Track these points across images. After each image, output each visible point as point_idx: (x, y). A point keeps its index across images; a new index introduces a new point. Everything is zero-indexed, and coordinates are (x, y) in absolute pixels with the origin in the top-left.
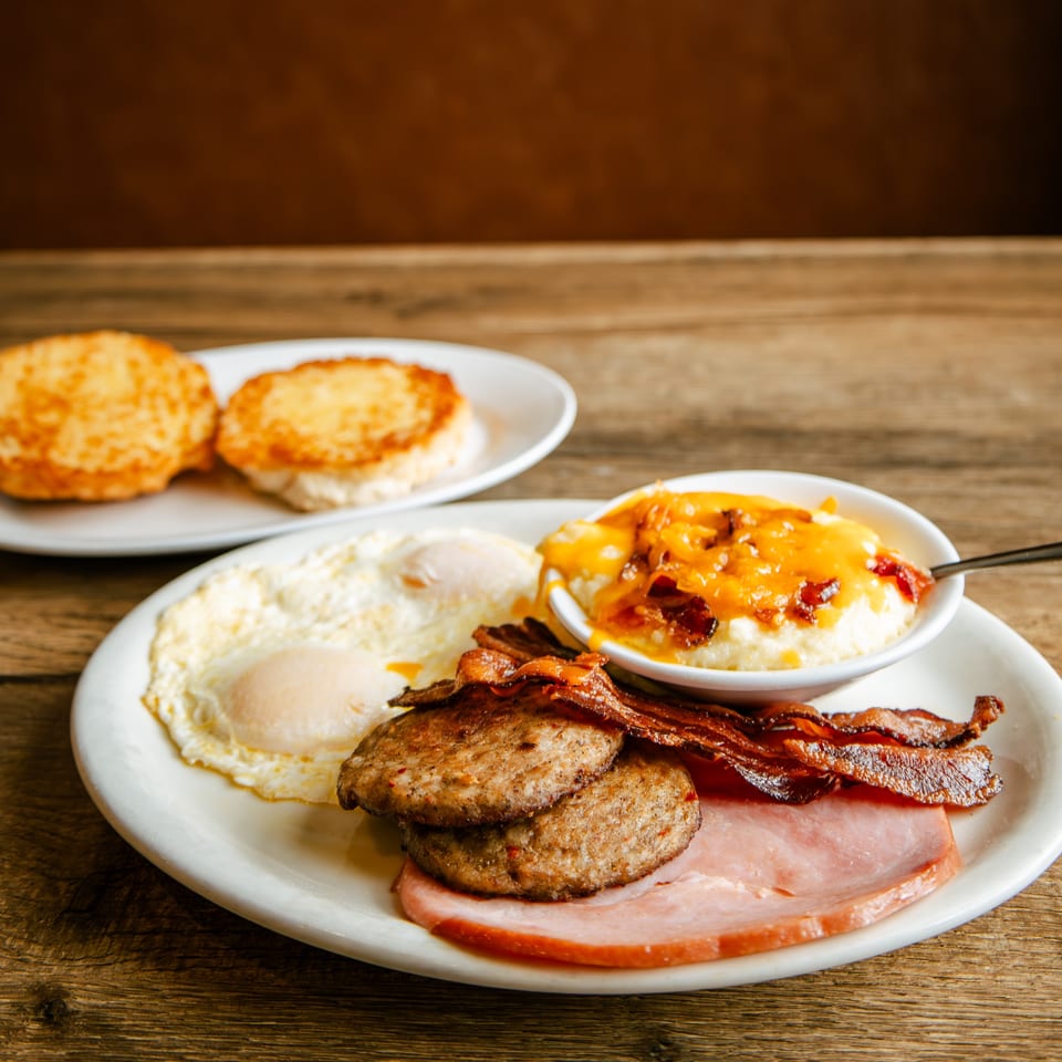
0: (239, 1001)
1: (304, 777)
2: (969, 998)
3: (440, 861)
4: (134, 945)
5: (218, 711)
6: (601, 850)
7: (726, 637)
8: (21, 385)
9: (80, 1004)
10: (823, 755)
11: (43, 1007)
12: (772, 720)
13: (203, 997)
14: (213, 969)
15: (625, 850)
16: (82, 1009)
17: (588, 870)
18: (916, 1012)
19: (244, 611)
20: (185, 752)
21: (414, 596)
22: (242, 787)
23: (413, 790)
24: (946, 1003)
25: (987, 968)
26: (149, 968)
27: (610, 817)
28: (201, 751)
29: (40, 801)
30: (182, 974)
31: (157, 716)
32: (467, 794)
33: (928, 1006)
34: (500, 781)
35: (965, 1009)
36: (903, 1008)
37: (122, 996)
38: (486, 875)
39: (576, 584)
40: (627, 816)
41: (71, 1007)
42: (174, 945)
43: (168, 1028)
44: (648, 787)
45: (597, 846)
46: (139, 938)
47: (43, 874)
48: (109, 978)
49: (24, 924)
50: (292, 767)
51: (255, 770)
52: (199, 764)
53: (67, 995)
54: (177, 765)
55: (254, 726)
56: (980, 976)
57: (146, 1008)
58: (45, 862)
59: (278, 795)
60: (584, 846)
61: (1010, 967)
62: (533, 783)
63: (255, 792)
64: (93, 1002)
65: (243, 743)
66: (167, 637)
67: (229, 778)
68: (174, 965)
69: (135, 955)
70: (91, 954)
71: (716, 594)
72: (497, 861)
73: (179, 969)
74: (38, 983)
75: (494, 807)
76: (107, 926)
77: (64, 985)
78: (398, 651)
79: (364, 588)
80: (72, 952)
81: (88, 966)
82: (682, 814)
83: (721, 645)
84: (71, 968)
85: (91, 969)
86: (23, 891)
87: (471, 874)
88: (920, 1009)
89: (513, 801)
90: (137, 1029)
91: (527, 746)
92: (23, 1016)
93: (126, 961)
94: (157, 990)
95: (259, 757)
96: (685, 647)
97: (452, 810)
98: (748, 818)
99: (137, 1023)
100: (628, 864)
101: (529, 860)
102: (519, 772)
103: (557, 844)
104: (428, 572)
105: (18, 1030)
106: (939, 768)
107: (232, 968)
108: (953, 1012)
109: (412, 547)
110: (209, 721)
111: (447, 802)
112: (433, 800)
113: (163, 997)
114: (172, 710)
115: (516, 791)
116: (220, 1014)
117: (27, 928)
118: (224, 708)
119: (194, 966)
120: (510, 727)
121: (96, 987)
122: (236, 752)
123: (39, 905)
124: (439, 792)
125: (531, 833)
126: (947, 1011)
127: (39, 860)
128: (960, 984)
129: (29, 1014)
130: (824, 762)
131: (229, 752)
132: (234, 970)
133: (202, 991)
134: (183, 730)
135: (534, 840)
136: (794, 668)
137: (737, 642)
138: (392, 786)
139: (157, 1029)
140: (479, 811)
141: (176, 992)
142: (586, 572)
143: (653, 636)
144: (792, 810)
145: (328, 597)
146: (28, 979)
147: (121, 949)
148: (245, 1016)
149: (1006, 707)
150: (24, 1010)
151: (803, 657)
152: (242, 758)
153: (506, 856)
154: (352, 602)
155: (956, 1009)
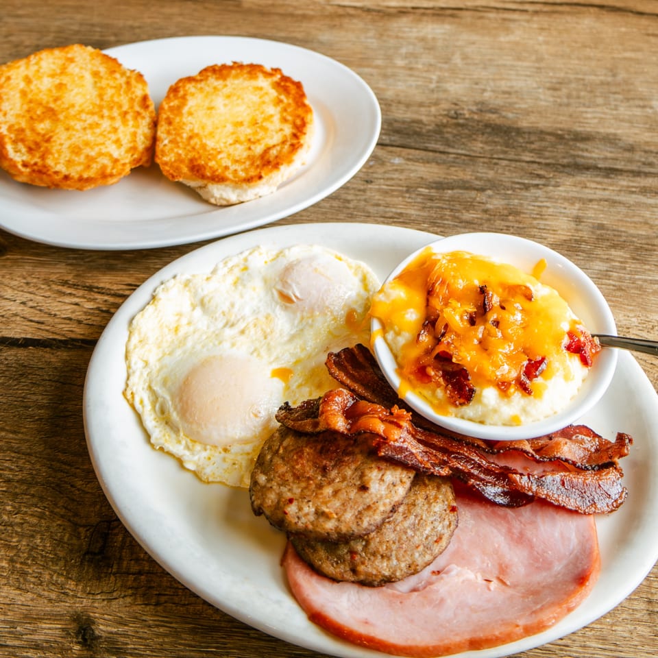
0: (193, 631)
1: (226, 466)
2: (598, 643)
3: (311, 556)
4: (129, 583)
5: (172, 409)
6: (404, 556)
7: (480, 402)
8: (24, 94)
9: (102, 630)
10: (530, 484)
11: (81, 633)
12: (501, 451)
13: (173, 628)
14: (176, 604)
15: (417, 555)
16: (104, 635)
17: (395, 571)
18: (568, 653)
19: (180, 315)
20: (153, 441)
21: (286, 308)
22: (188, 470)
23: (298, 518)
24: (584, 647)
25: (608, 620)
26: (140, 603)
27: (409, 531)
28: (162, 441)
29: (61, 456)
30: (159, 608)
31: (133, 406)
32: (330, 525)
33: (574, 649)
34: (349, 516)
35: (594, 652)
36: (562, 650)
37: (126, 625)
38: (338, 570)
39: (390, 336)
40: (418, 529)
41: (97, 632)
42: (153, 585)
43: (155, 652)
44: (429, 504)
45: (402, 552)
46: (131, 577)
47: (69, 520)
48: (117, 610)
49: (62, 563)
50: (218, 456)
51: (196, 458)
52: (162, 449)
53: (94, 623)
54: (148, 448)
55: (194, 426)
56: (604, 626)
57: (141, 635)
58: (70, 510)
59: (211, 479)
60: (394, 553)
61: (620, 620)
62: (368, 519)
63: (196, 474)
64: (109, 629)
65: (187, 437)
66: (135, 340)
67: (180, 462)
68: (153, 601)
69: (130, 592)
70: (105, 589)
71: (475, 370)
72: (344, 561)
73: (157, 604)
74: (76, 612)
75: (345, 534)
76: (112, 567)
77: (92, 614)
78: (277, 358)
79: (255, 298)
80: (94, 588)
81: (104, 600)
82: (448, 523)
83: (476, 406)
84: (94, 600)
85: (105, 602)
86: (59, 534)
87: (329, 568)
88: (570, 651)
89: (356, 531)
90: (137, 651)
91: (364, 488)
92: (69, 639)
93: (125, 596)
94: (145, 621)
95: (198, 447)
96: (456, 406)
97: (321, 534)
98: (484, 517)
99: (136, 647)
100: (417, 565)
101: (363, 563)
102: (359, 509)
103: (378, 552)
104: (295, 291)
105: (68, 650)
106: (594, 489)
107: (188, 605)
108: (588, 653)
109: (283, 262)
110: (166, 413)
111: (318, 529)
112: (310, 527)
113: (150, 626)
114: (142, 402)
115: (358, 525)
116: (183, 642)
117: (65, 566)
118: (175, 409)
119: (166, 602)
120: (353, 467)
121: (110, 617)
122: (183, 442)
123: (70, 547)
124: (313, 521)
125: (364, 543)
126: (585, 653)
127: (66, 508)
128: (593, 632)
129: (73, 638)
130: (530, 489)
131: (179, 442)
132: (189, 607)
133: (171, 623)
134: (150, 421)
135: (366, 547)
136: (518, 425)
137: (485, 406)
138: (286, 513)
139: (148, 652)
140: (336, 535)
141: (157, 623)
142: (396, 328)
143: (436, 392)
144: (509, 511)
145: (233, 305)
146: (70, 610)
147: (122, 586)
148: (198, 644)
149: (634, 441)
150: (70, 634)
151: (523, 418)
152: (187, 448)
153: (349, 558)
154: (247, 311)
155: (590, 651)
